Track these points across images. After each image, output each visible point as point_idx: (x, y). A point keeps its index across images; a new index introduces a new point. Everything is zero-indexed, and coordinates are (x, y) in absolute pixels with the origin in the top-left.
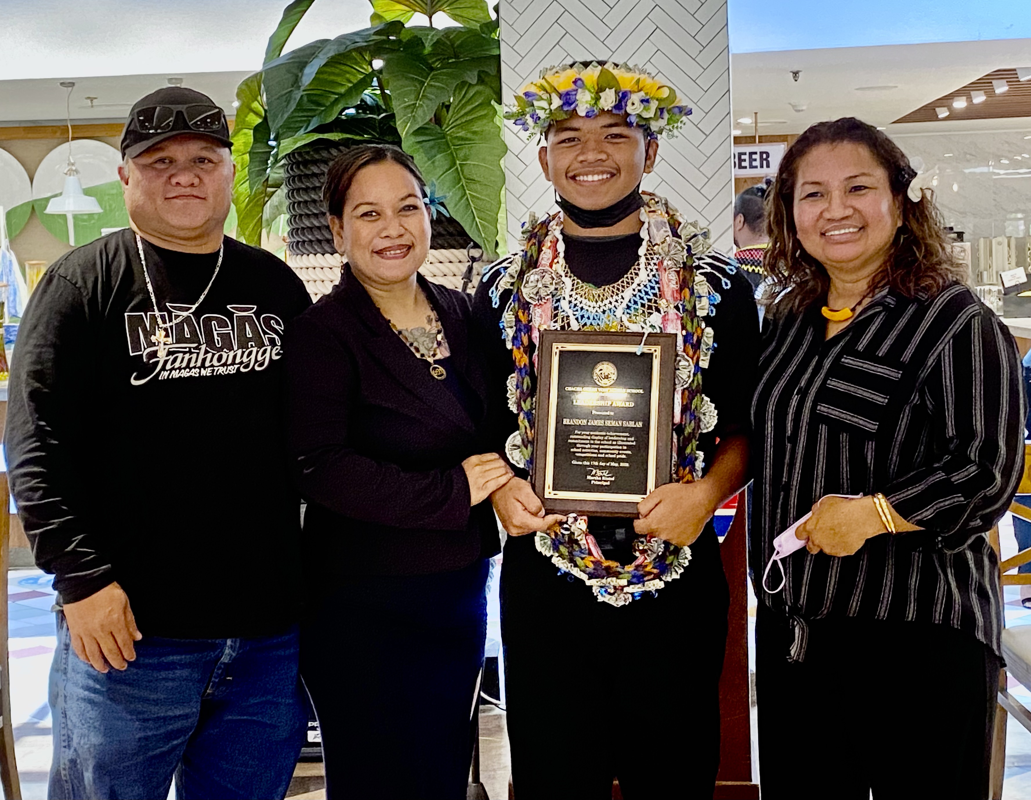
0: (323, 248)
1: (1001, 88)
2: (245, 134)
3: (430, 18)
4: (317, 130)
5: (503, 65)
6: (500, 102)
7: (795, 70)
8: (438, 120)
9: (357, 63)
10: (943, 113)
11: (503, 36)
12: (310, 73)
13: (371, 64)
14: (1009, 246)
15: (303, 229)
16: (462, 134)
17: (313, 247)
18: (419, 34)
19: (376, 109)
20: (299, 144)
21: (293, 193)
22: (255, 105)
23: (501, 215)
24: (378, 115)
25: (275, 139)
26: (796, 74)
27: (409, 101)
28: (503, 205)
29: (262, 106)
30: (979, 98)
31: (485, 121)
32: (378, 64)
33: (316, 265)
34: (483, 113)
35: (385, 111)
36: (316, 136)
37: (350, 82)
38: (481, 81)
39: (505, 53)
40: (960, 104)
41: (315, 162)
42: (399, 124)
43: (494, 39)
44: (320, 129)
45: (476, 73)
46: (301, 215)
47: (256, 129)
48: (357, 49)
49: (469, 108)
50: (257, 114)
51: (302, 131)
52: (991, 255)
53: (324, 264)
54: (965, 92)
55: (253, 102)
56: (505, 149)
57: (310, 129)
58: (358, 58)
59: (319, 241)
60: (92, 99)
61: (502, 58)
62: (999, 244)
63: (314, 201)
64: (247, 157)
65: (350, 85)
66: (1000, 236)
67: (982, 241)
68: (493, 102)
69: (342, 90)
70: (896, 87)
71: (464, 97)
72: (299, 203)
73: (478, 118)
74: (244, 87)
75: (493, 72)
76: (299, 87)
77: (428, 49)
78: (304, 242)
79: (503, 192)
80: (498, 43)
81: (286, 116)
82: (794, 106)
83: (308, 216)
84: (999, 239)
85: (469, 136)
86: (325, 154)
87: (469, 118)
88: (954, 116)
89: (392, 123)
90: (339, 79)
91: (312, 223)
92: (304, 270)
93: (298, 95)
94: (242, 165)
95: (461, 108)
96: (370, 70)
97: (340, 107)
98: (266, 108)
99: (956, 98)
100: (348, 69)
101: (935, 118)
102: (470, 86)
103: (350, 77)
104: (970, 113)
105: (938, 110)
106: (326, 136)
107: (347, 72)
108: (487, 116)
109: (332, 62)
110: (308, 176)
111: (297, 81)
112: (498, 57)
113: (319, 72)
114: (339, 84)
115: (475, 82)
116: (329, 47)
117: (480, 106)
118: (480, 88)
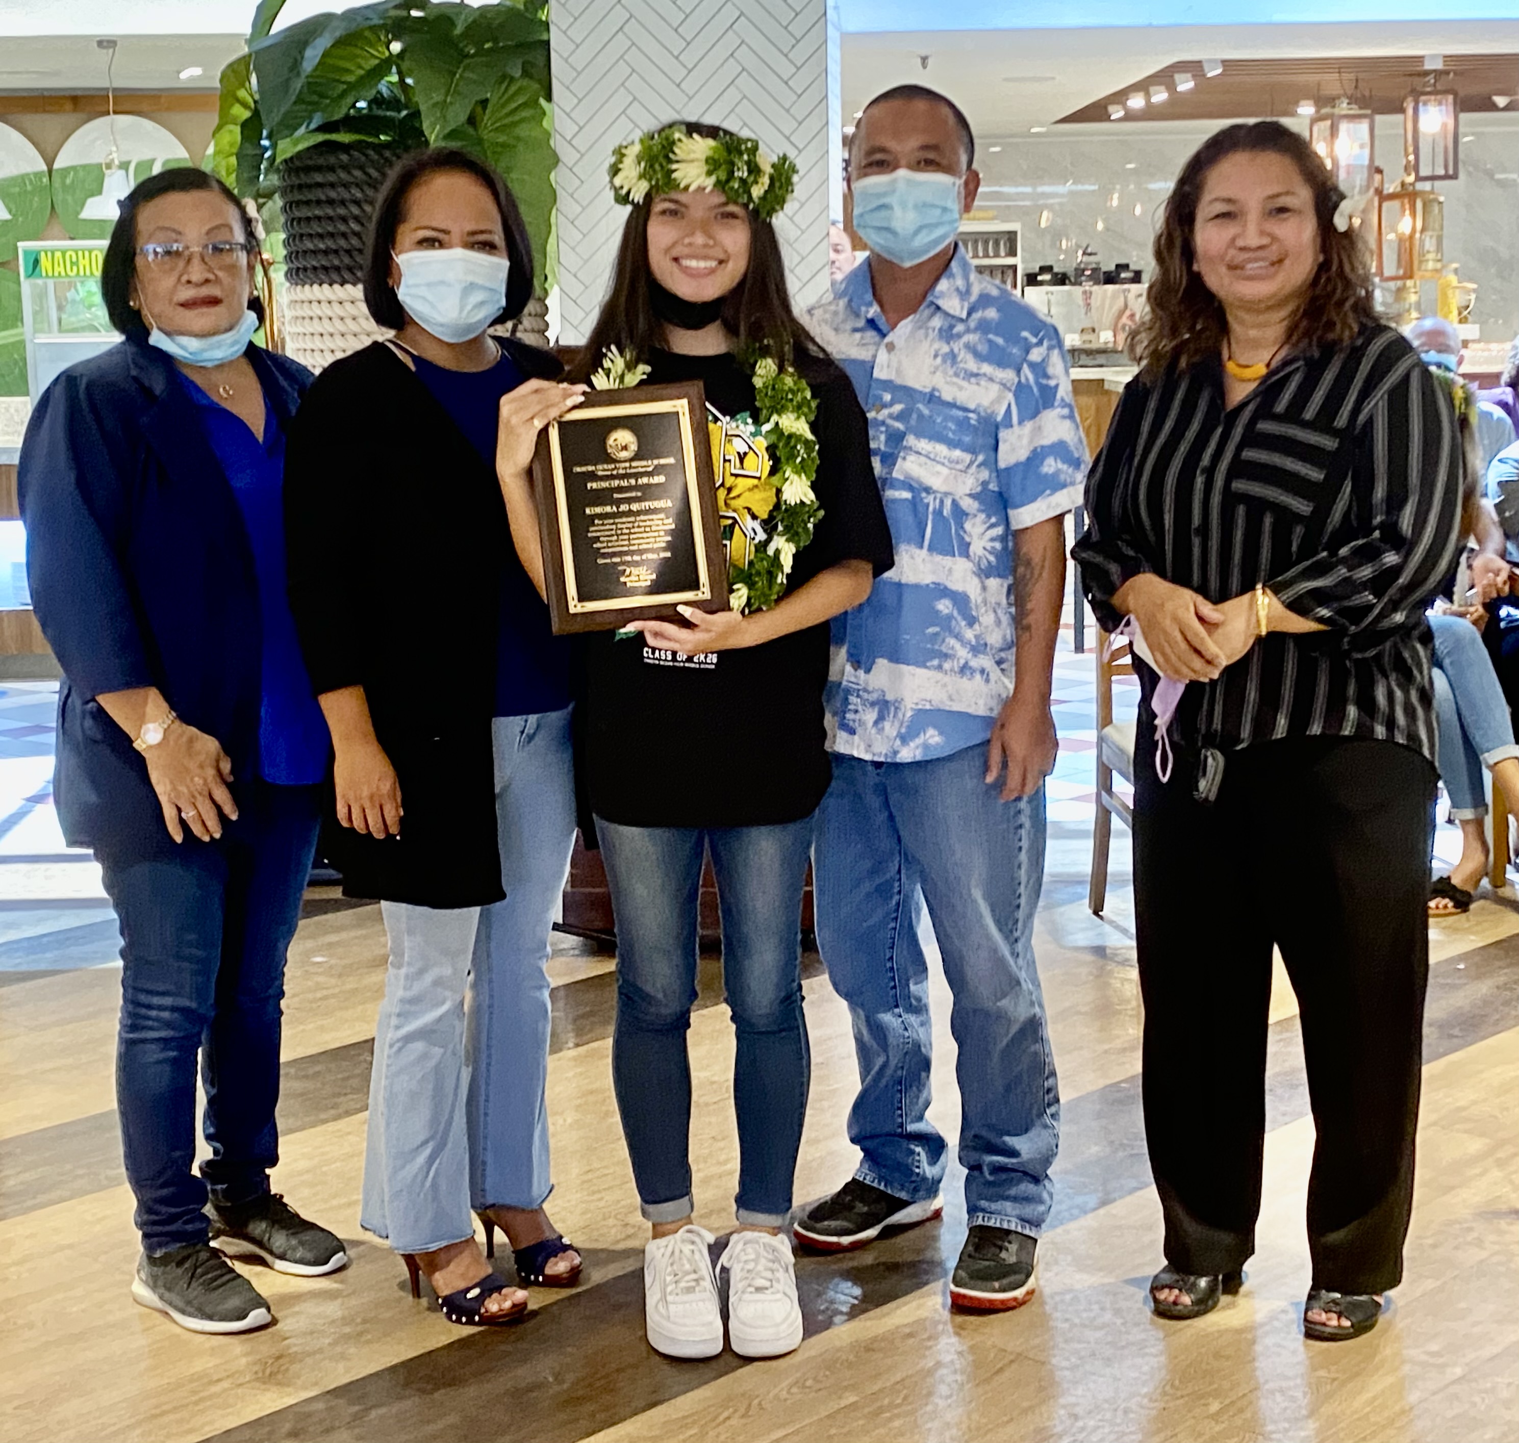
0: (330, 278)
1: (1185, 84)
2: (231, 131)
4: (321, 129)
5: (553, 55)
6: (549, 98)
7: (924, 54)
8: (472, 121)
9: (372, 46)
10: (1117, 112)
11: (553, 18)
12: (312, 56)
13: (388, 48)
15: (305, 252)
16: (502, 139)
17: (317, 276)
18: (448, 11)
19: (394, 104)
20: (300, 147)
21: (291, 207)
22: (242, 94)
23: (552, 240)
24: (399, 111)
25: (269, 137)
26: (924, 60)
27: (437, 97)
28: (554, 229)
29: (252, 96)
30: (1160, 96)
31: (531, 124)
32: (396, 47)
33: (322, 298)
34: (528, 113)
35: (406, 108)
36: (320, 138)
37: (360, 67)
38: (526, 74)
39: (555, 38)
40: (1136, 102)
41: (319, 169)
42: (426, 126)
43: (541, 20)
45: (520, 64)
46: (302, 236)
47: (244, 125)
48: (372, 28)
49: (513, 105)
50: (245, 105)
51: (302, 130)
53: (332, 297)
54: (1143, 86)
55: (239, 88)
56: (555, 160)
57: (313, 126)
58: (372, 38)
59: (325, 269)
63: (319, 218)
64: (233, 160)
65: (362, 72)
68: (542, 101)
69: (351, 78)
70: (1053, 78)
71: (503, 94)
72: (299, 219)
73: (522, 120)
74: (229, 72)
75: (541, 62)
76: (298, 74)
77: (458, 31)
78: (306, 269)
79: (554, 211)
80: (546, 26)
81: (283, 110)
83: (311, 236)
85: (512, 142)
86: (332, 160)
87: (510, 119)
88: (1129, 117)
89: (417, 125)
90: (345, 64)
91: (315, 246)
92: (306, 304)
93: (298, 84)
94: (227, 170)
95: (503, 106)
96: (387, 54)
97: (349, 100)
98: (257, 97)
99: (1131, 95)
100: (358, 52)
101: (1107, 118)
102: (512, 79)
103: (362, 62)
104: (1150, 114)
105: (1111, 109)
106: (334, 137)
107: (357, 56)
108: (533, 118)
109: (339, 43)
110: (309, 187)
111: (295, 66)
112: (548, 43)
113: (325, 55)
114: (348, 71)
115: (517, 73)
116: (335, 23)
117: (525, 105)
118: (525, 82)
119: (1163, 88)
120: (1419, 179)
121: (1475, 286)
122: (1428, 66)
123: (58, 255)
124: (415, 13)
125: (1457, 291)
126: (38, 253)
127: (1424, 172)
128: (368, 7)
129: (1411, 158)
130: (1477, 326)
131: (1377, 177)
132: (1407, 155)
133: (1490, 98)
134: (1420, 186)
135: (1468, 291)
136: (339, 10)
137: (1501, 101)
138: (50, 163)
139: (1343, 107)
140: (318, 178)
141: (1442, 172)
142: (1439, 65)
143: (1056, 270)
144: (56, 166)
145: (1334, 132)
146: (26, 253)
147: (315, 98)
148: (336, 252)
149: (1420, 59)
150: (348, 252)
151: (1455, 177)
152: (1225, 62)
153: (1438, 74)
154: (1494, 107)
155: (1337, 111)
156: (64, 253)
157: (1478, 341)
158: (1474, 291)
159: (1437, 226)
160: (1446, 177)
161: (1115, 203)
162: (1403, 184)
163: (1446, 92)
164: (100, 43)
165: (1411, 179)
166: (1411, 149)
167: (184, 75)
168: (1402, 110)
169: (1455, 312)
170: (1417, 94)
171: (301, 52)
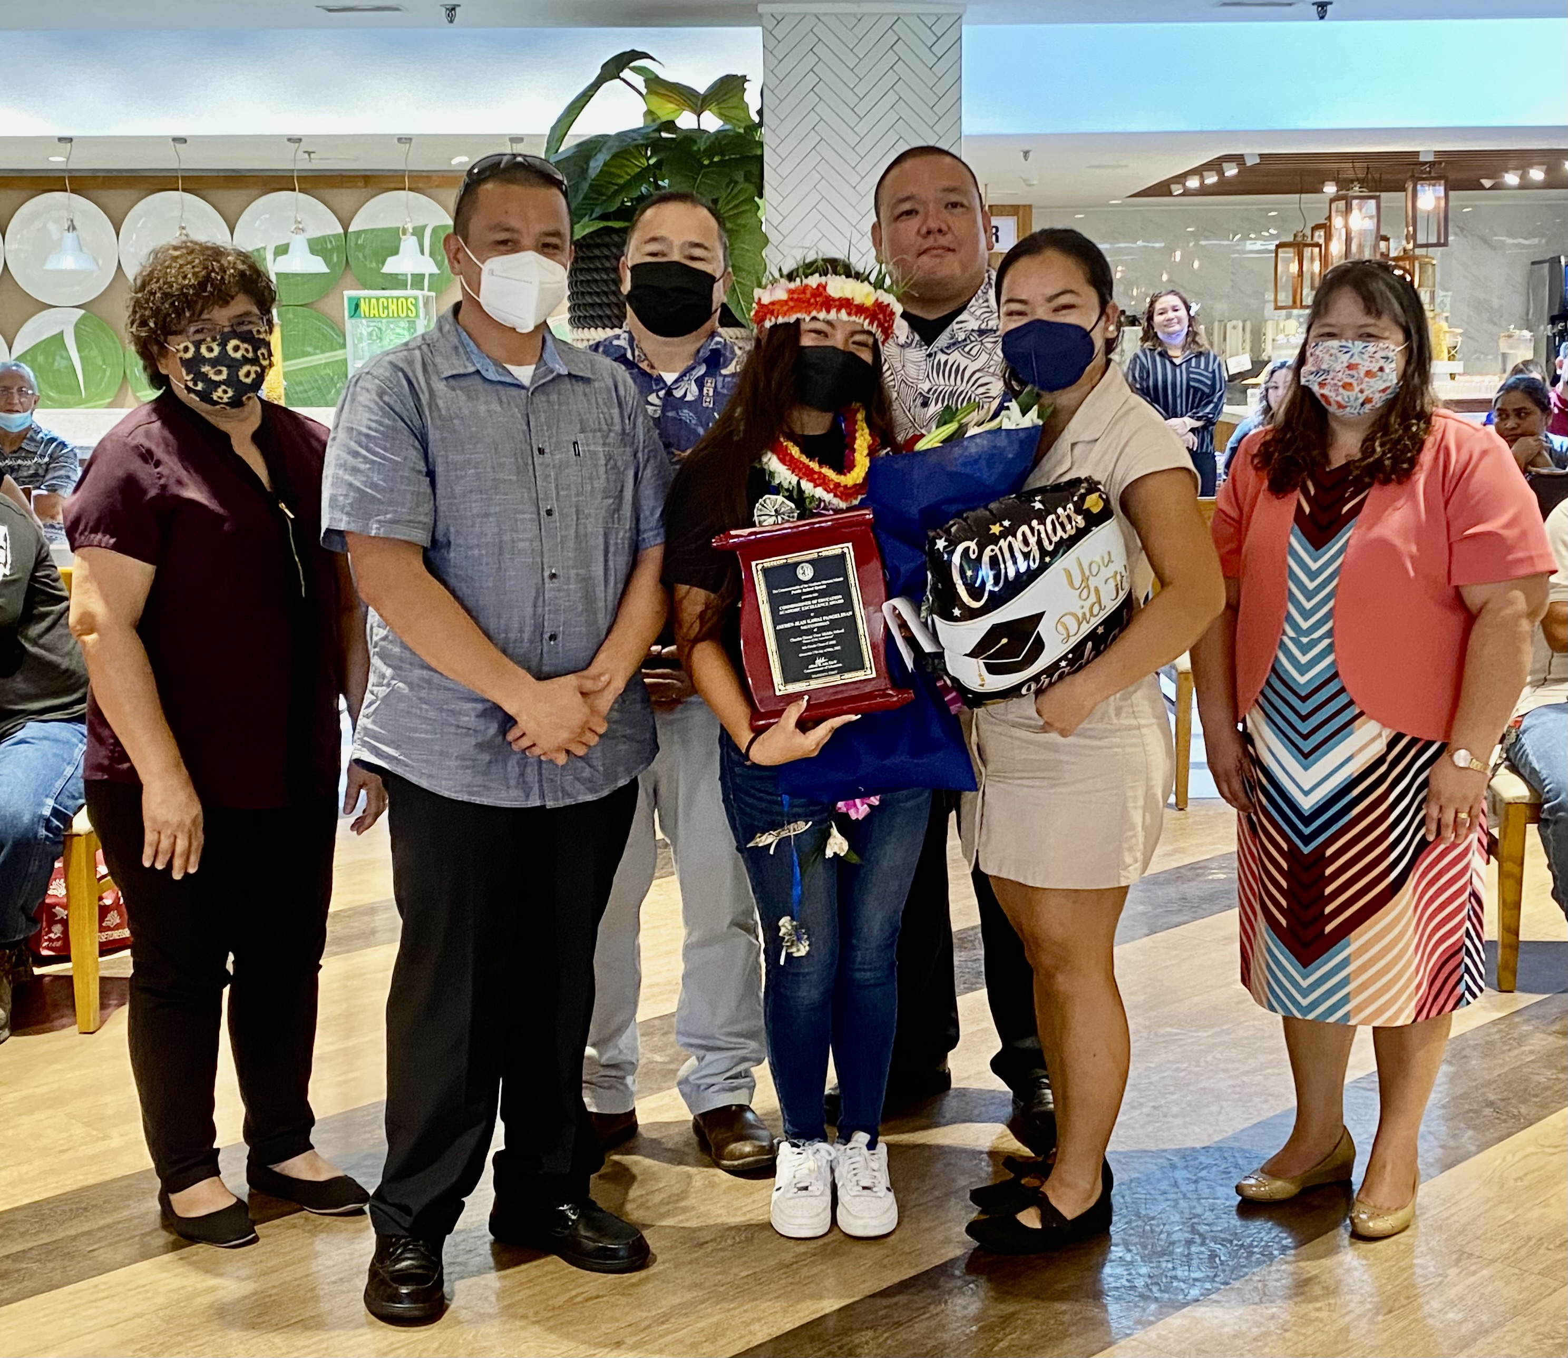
0: (604, 323)
1: (1231, 171)
3: (699, 116)
4: (599, 218)
5: (765, 166)
6: (761, 196)
7: (1026, 149)
9: (635, 158)
10: (1177, 189)
11: (765, 139)
12: (596, 165)
13: (646, 160)
14: (1244, 330)
15: (585, 305)
17: (594, 322)
18: (690, 134)
20: (588, 231)
26: (1026, 154)
30: (1211, 179)
31: (749, 215)
34: (748, 207)
36: (602, 224)
37: (628, 174)
38: (747, 179)
39: (768, 154)
40: (1193, 183)
41: (598, 246)
43: (757, 141)
44: (604, 217)
45: (742, 173)
46: (583, 293)
48: (637, 147)
49: (736, 202)
51: (587, 218)
52: (1225, 339)
54: (1198, 171)
56: (766, 241)
57: (594, 216)
58: (636, 154)
59: (600, 317)
60: (309, 153)
61: (766, 158)
62: (1234, 328)
63: (596, 281)
65: (628, 177)
66: (1236, 319)
67: (1216, 324)
68: (756, 199)
69: (621, 181)
71: (731, 193)
72: (582, 282)
73: (744, 212)
75: (756, 172)
76: (585, 179)
77: (698, 147)
78: (585, 317)
80: (761, 144)
82: (1025, 181)
83: (590, 293)
84: (1234, 323)
85: (735, 228)
86: (607, 239)
87: (734, 212)
88: (1186, 193)
90: (618, 172)
91: (593, 300)
93: (584, 186)
95: (728, 202)
96: (645, 164)
99: (1189, 178)
100: (627, 163)
101: (1170, 194)
102: (736, 183)
103: (629, 171)
104: (1204, 191)
105: (1173, 187)
106: (610, 224)
107: (625, 166)
108: (750, 210)
109: (615, 156)
110: (590, 259)
111: (584, 172)
112: (761, 158)
113: (605, 164)
114: (621, 177)
115: (741, 179)
116: (610, 143)
117: (744, 201)
118: (746, 185)
119: (1214, 173)
120: (1416, 246)
121: (1461, 331)
122: (1422, 158)
123: (374, 301)
124: (664, 135)
125: (1447, 335)
126: (359, 299)
127: (1421, 239)
128: (633, 131)
129: (1411, 229)
130: (1462, 363)
131: (1383, 244)
132: (1407, 226)
133: (1478, 181)
134: (1418, 252)
135: (1456, 335)
136: (612, 132)
137: (1487, 183)
138: (346, 228)
139: (1356, 190)
140: (597, 252)
141: (1433, 240)
142: (1431, 158)
143: (1128, 313)
144: (351, 229)
145: (1348, 209)
146: (350, 299)
147: (595, 196)
148: (608, 305)
149: (1417, 153)
150: (617, 305)
151: (1445, 244)
152: (1261, 155)
153: (1432, 164)
154: (1482, 188)
155: (1351, 193)
156: (378, 299)
157: (1464, 374)
158: (1461, 334)
159: (1431, 283)
160: (1438, 245)
161: (1178, 258)
162: (1405, 250)
163: (1438, 178)
164: (400, 140)
165: (1411, 246)
166: (1410, 222)
167: (454, 162)
168: (1403, 189)
169: (1446, 352)
170: (1416, 179)
171: (587, 163)
